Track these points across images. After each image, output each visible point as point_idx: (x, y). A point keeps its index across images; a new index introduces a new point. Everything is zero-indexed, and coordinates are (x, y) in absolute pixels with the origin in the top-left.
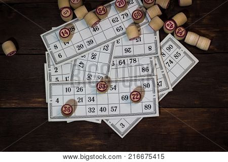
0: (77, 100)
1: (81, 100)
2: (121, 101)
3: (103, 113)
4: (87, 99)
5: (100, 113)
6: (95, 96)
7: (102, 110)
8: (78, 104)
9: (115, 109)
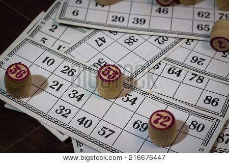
0: (51, 84)
1: (57, 87)
2: (130, 127)
3: (81, 128)
4: (70, 91)
5: (75, 125)
6: (87, 94)
7: (82, 121)
8: (49, 89)
9: (108, 133)
